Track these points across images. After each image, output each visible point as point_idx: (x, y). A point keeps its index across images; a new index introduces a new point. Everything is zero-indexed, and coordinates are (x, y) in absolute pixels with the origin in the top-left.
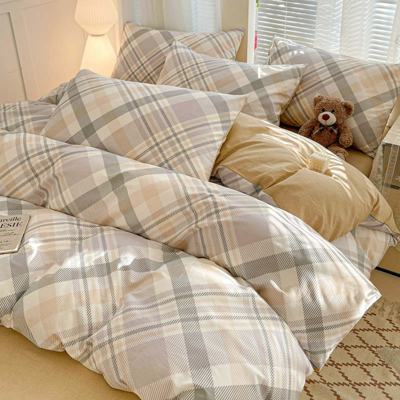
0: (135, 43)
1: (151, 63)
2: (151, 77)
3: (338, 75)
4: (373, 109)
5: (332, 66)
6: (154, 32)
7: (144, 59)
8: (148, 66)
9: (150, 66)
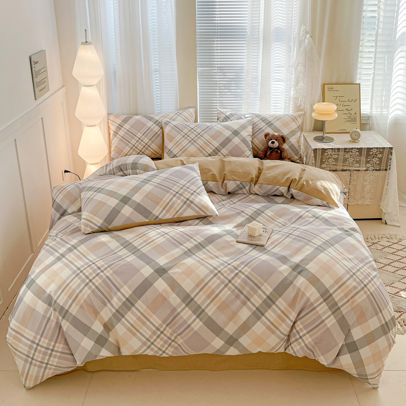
0: (127, 126)
1: (146, 137)
2: (148, 146)
3: (269, 124)
4: (293, 137)
5: (264, 120)
6: (137, 117)
7: (139, 135)
8: (144, 139)
9: (146, 139)
